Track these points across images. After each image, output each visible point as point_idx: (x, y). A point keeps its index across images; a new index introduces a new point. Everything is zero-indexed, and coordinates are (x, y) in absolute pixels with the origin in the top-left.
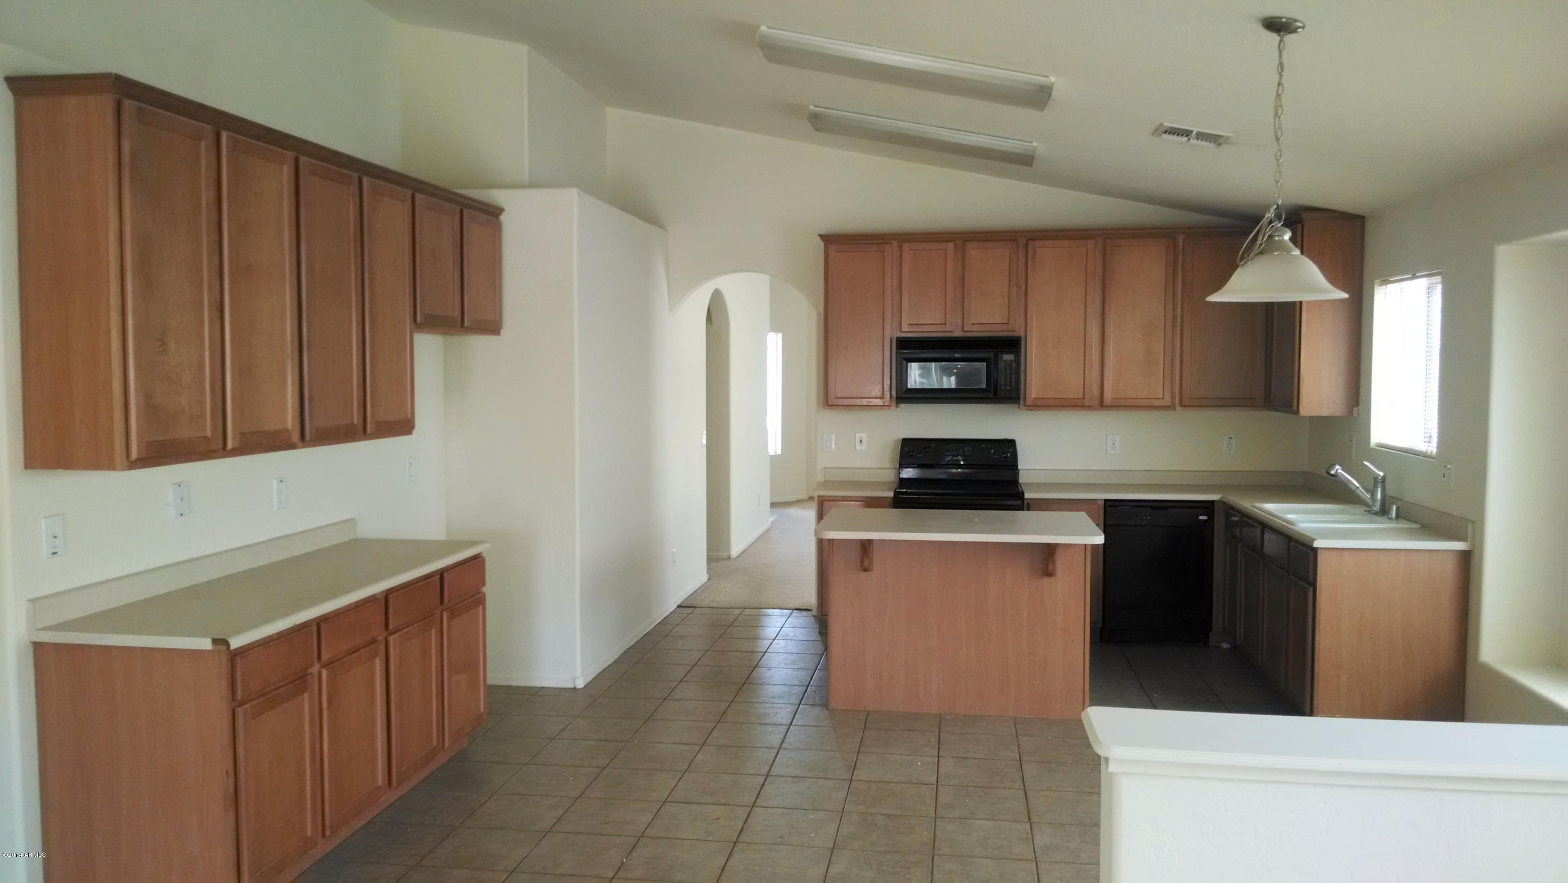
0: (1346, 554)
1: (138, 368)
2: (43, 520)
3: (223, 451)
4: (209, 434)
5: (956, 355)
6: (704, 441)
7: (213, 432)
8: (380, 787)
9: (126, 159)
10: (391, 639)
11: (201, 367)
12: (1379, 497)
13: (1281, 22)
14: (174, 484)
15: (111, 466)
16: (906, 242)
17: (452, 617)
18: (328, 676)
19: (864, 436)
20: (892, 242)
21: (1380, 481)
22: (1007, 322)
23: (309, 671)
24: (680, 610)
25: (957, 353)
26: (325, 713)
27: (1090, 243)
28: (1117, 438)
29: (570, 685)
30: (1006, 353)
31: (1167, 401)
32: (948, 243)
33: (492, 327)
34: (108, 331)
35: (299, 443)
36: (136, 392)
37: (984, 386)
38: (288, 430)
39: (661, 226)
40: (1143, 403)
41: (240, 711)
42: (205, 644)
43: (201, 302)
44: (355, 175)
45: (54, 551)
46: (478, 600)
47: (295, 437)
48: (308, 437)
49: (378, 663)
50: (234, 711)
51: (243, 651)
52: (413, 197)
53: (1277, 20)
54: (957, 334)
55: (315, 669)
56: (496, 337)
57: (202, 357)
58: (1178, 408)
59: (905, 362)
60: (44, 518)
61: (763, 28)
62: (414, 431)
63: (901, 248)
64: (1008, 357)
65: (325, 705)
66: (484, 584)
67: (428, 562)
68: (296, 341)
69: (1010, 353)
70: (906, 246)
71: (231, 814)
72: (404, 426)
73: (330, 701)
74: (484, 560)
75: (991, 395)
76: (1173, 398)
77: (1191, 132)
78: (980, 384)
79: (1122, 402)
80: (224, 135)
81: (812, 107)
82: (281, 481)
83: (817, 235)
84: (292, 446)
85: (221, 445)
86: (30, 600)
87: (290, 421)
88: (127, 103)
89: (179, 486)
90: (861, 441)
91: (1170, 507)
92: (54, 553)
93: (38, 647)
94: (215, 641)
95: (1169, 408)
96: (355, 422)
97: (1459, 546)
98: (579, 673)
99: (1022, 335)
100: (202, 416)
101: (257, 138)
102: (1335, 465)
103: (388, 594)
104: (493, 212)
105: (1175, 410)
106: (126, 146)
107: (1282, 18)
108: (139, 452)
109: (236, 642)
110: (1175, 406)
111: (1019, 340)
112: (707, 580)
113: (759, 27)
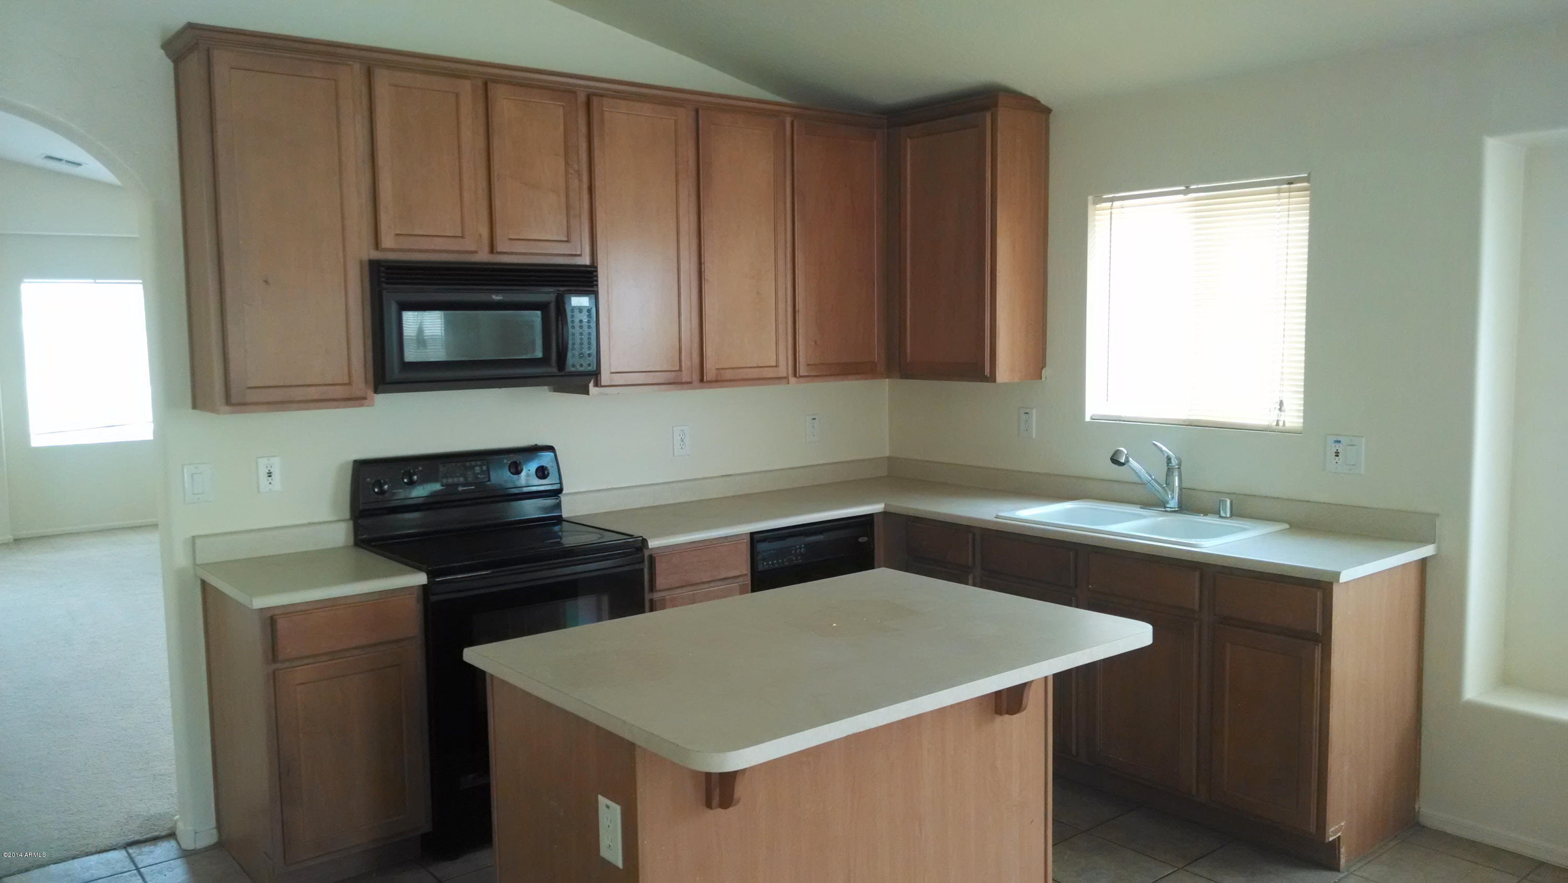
5: (494, 297)
12: (1177, 484)
16: (380, 63)
19: (277, 462)
21: (1176, 467)
22: (566, 239)
25: (497, 292)
30: (574, 292)
31: (781, 370)
37: (539, 354)
40: (755, 373)
54: (483, 256)
58: (792, 380)
59: (393, 310)
64: (580, 301)
69: (581, 292)
75: (554, 370)
76: (787, 365)
78: (534, 350)
79: (728, 375)
90: (270, 474)
95: (782, 380)
111: (591, 272)
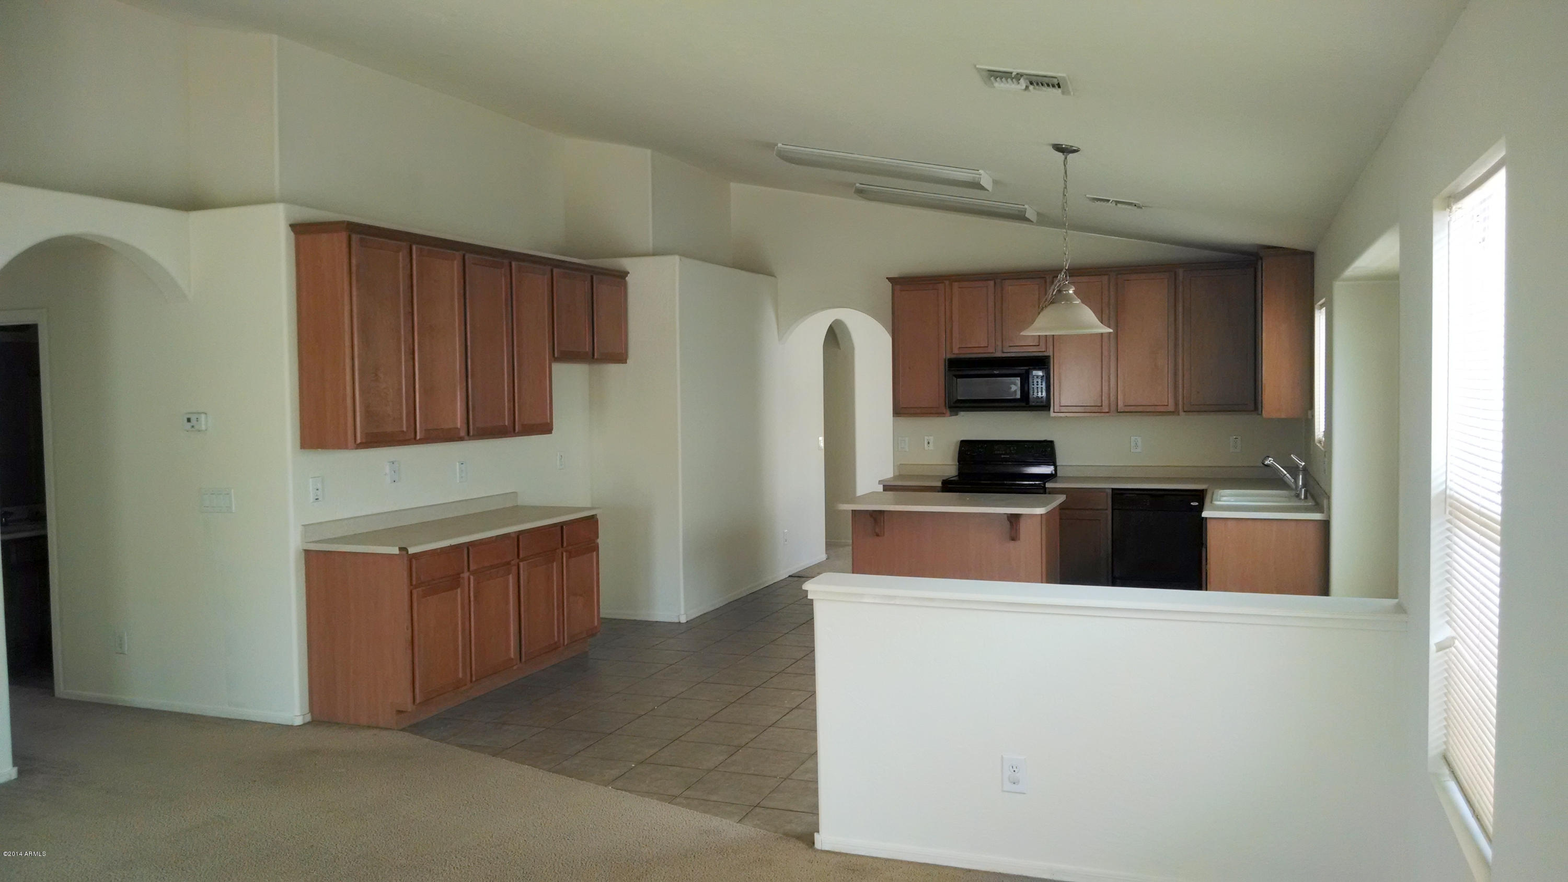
0: (1229, 523)
1: (360, 390)
2: (311, 479)
3: (413, 441)
4: (405, 429)
5: (995, 372)
6: (822, 444)
7: (407, 428)
8: (512, 659)
9: (354, 269)
10: (521, 564)
11: (400, 389)
12: (1301, 482)
13: (1063, 147)
14: (390, 462)
15: (346, 447)
16: (956, 281)
17: (570, 557)
18: (475, 580)
19: (931, 439)
20: (945, 281)
21: (1301, 469)
22: (1039, 345)
23: (462, 575)
24: (790, 578)
25: (996, 370)
26: (472, 603)
27: (1105, 278)
28: (1139, 439)
29: (677, 621)
30: (1035, 369)
31: (1171, 408)
32: (989, 282)
33: (620, 357)
34: (344, 369)
35: (466, 437)
36: (360, 404)
37: (1019, 398)
38: (457, 428)
39: (771, 275)
40: (1151, 409)
41: (415, 592)
42: (395, 551)
43: (400, 351)
44: (506, 262)
45: (317, 498)
46: (593, 548)
47: (463, 433)
48: (471, 433)
49: (511, 579)
50: (411, 593)
51: (416, 556)
52: (552, 271)
53: (1059, 146)
54: (999, 354)
55: (466, 575)
56: (621, 365)
57: (400, 383)
58: (1182, 413)
59: (956, 378)
60: (312, 478)
61: (780, 145)
62: (553, 432)
63: (951, 285)
64: (1040, 372)
65: (472, 599)
66: (598, 537)
67: (553, 517)
68: (464, 370)
69: (1039, 369)
70: (956, 285)
71: (410, 652)
72: (546, 428)
73: (475, 597)
74: (597, 521)
75: (1024, 404)
76: (1176, 404)
77: (1109, 200)
78: (1016, 396)
79: (1133, 409)
80: (414, 247)
81: (858, 185)
82: (462, 464)
83: (885, 279)
84: (461, 439)
85: (412, 436)
86: (303, 525)
87: (459, 422)
88: (355, 237)
89: (393, 463)
90: (929, 443)
91: (1167, 495)
92: (316, 499)
93: (307, 552)
94: (400, 549)
95: (1175, 412)
96: (507, 424)
97: (1317, 516)
98: (682, 612)
99: (1051, 354)
100: (401, 418)
101: (435, 246)
102: (1269, 457)
103: (520, 533)
104: (621, 276)
105: (1179, 415)
106: (354, 261)
107: (1062, 145)
108: (361, 439)
109: (412, 551)
110: (1179, 412)
111: (1049, 359)
112: (825, 559)
113: (777, 145)
